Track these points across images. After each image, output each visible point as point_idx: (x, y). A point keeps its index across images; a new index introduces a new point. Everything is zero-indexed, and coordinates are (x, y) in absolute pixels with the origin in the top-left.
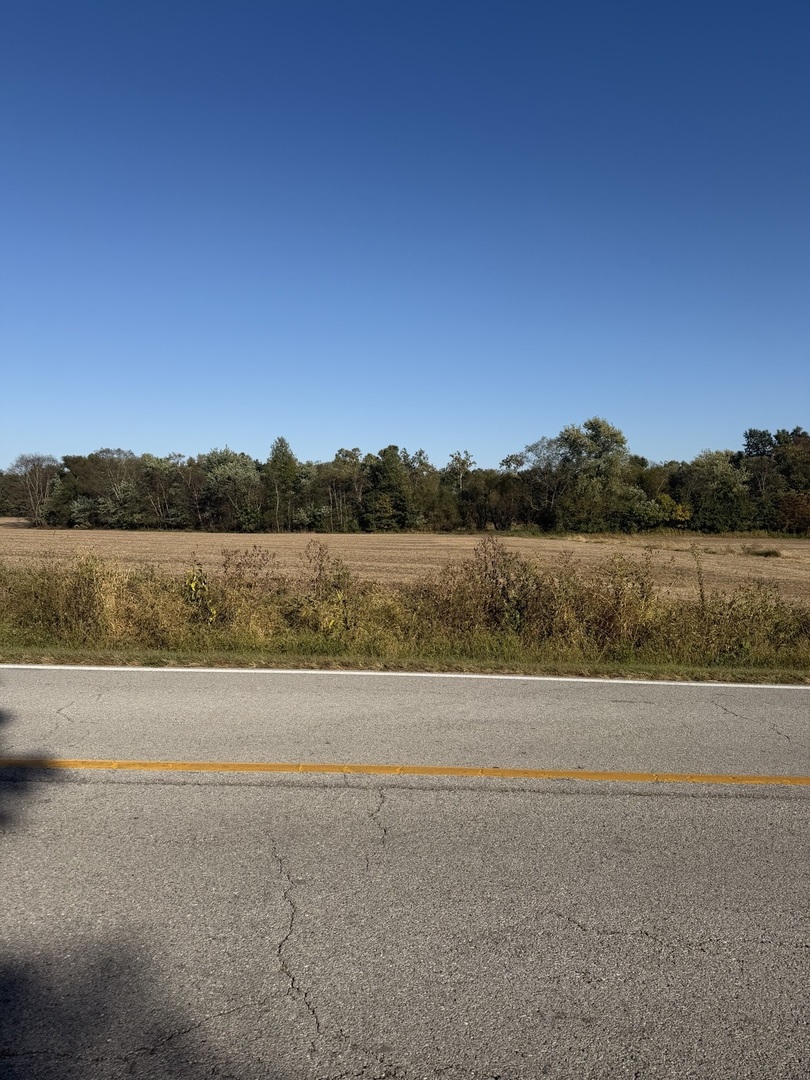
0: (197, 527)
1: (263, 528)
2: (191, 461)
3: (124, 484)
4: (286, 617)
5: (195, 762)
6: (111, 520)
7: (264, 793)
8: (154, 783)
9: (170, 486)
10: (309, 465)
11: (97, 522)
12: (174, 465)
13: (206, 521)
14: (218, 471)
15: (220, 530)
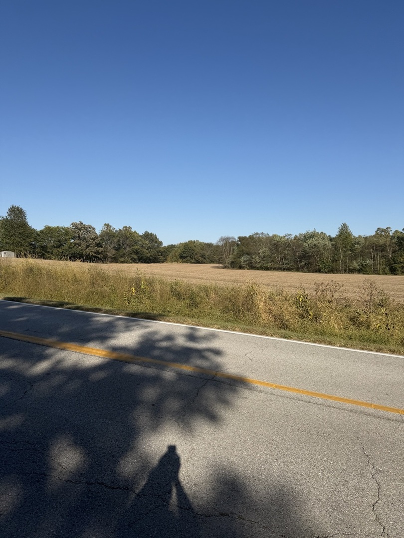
0: (298, 270)
1: (332, 271)
2: (296, 236)
3: (264, 249)
4: (351, 319)
5: (314, 392)
6: (258, 266)
7: (353, 416)
8: (294, 399)
9: (285, 250)
10: (360, 237)
11: (252, 267)
12: (287, 240)
13: (302, 267)
14: (309, 241)
15: (309, 271)
